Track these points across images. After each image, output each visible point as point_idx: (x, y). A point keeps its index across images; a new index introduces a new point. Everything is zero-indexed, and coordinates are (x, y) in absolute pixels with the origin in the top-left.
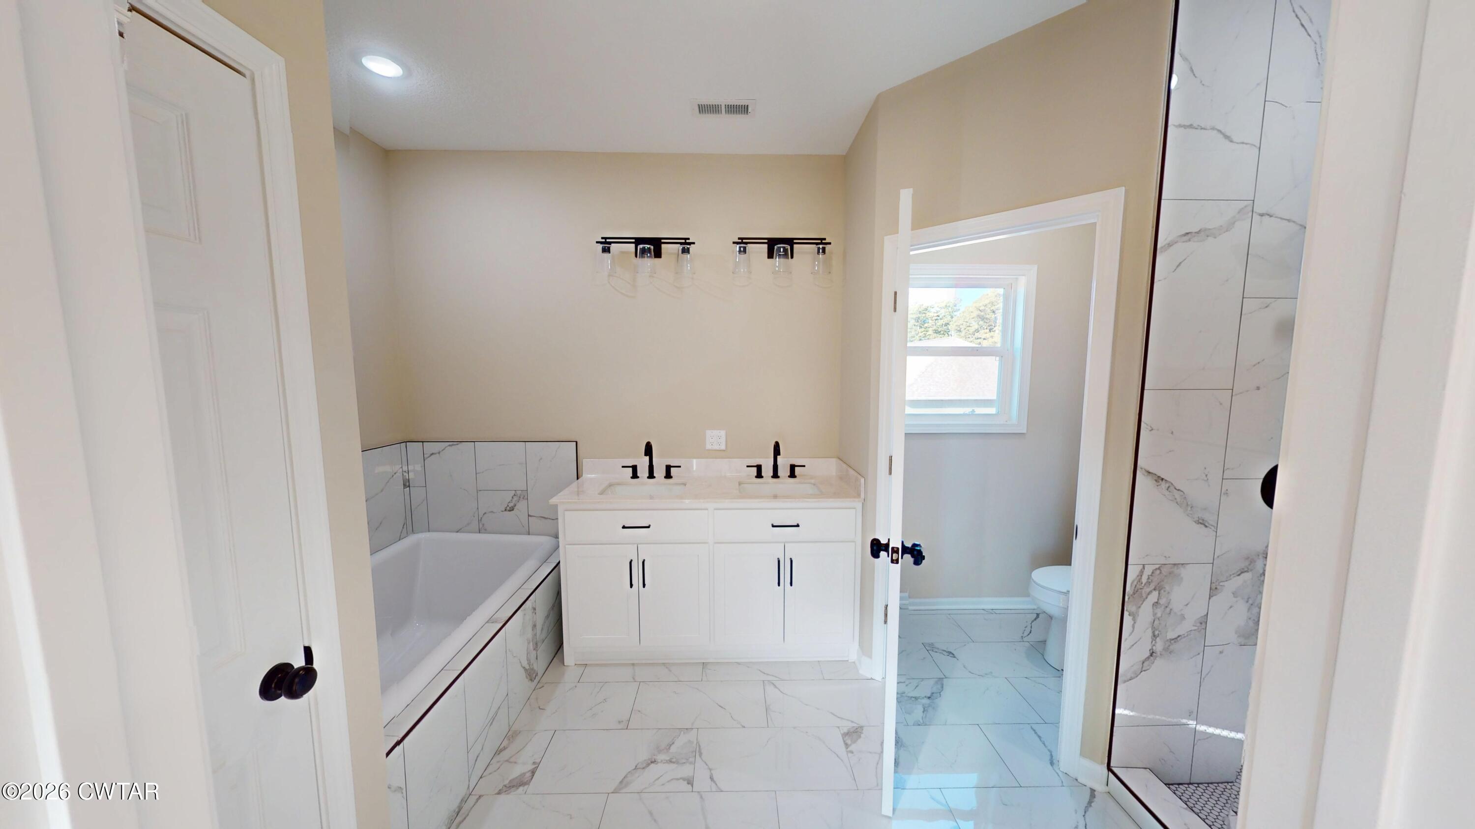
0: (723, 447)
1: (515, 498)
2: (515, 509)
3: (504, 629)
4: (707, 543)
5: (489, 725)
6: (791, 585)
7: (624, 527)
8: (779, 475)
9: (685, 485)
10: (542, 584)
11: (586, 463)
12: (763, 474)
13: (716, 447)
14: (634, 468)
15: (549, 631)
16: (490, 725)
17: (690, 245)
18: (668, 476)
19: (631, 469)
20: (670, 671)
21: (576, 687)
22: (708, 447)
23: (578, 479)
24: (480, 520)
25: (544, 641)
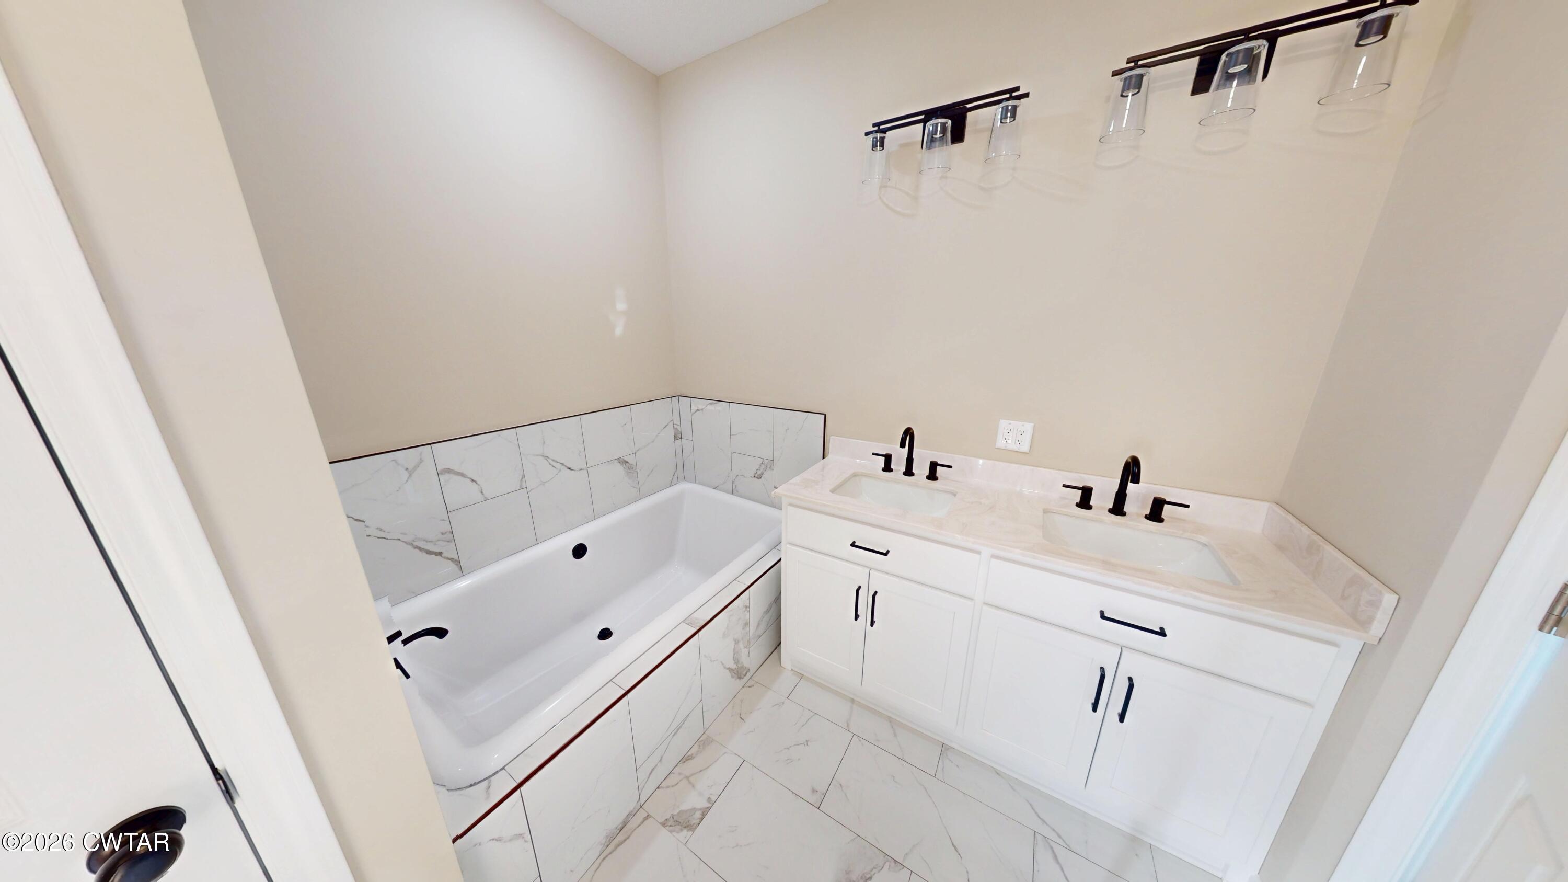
0: (1025, 448)
1: (763, 467)
2: (762, 478)
3: (697, 635)
4: (972, 599)
5: (672, 734)
6: (1122, 718)
7: (853, 545)
8: (1125, 509)
9: (955, 495)
10: (765, 575)
11: (832, 441)
12: (1092, 502)
13: (1012, 445)
14: (888, 458)
15: (769, 626)
16: (674, 735)
17: (1019, 99)
18: (932, 476)
19: (883, 458)
20: (895, 735)
21: (783, 703)
22: (1000, 443)
23: (824, 458)
24: (733, 482)
25: (760, 636)
